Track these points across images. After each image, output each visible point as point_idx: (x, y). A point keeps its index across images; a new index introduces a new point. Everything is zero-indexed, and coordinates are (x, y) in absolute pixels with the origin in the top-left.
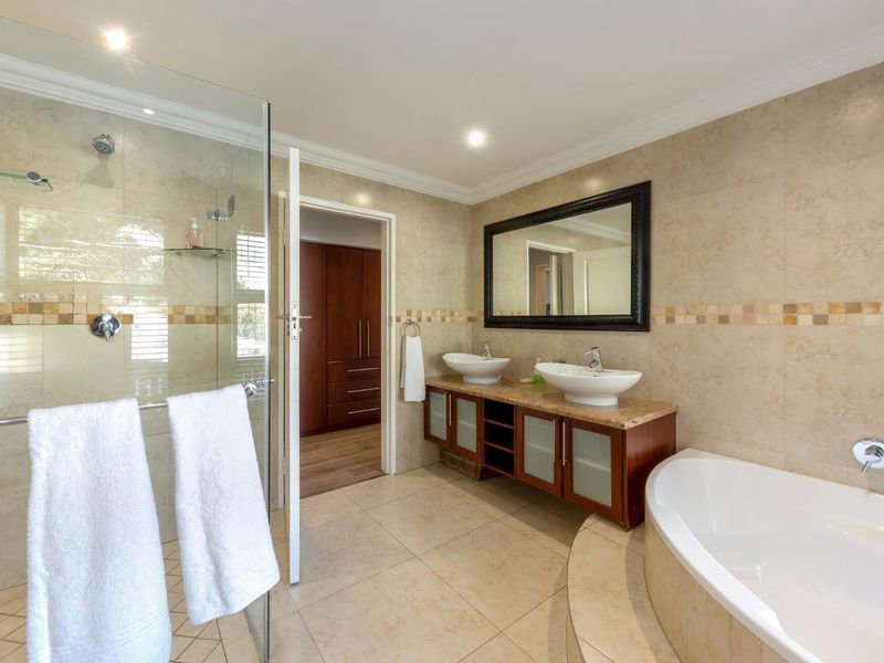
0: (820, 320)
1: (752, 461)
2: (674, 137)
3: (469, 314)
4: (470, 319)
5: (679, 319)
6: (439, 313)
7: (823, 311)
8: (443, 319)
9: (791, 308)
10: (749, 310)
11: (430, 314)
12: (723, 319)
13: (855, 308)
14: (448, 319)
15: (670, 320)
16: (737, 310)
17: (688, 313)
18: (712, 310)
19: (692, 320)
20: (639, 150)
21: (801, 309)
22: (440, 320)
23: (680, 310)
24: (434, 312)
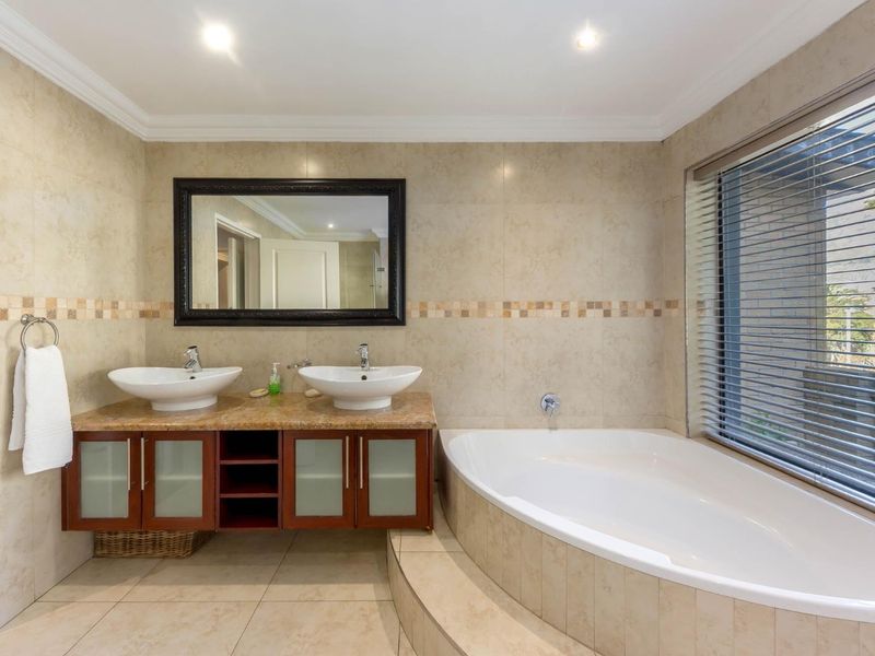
0: (524, 314)
1: (484, 428)
2: (425, 144)
3: (142, 306)
4: (143, 314)
5: (431, 314)
6: (90, 304)
7: (524, 307)
8: (99, 314)
9: (507, 305)
10: (482, 306)
11: (73, 306)
12: (465, 313)
13: (540, 305)
14: (107, 314)
15: (423, 314)
16: (473, 306)
17: (438, 308)
18: (457, 306)
19: (441, 314)
20: (393, 146)
21: (513, 305)
22: (92, 315)
23: (431, 305)
24: (81, 302)
